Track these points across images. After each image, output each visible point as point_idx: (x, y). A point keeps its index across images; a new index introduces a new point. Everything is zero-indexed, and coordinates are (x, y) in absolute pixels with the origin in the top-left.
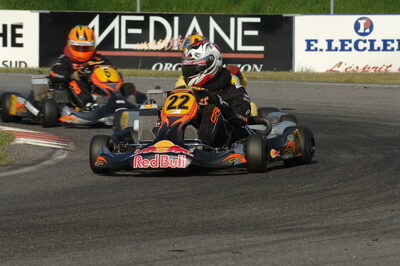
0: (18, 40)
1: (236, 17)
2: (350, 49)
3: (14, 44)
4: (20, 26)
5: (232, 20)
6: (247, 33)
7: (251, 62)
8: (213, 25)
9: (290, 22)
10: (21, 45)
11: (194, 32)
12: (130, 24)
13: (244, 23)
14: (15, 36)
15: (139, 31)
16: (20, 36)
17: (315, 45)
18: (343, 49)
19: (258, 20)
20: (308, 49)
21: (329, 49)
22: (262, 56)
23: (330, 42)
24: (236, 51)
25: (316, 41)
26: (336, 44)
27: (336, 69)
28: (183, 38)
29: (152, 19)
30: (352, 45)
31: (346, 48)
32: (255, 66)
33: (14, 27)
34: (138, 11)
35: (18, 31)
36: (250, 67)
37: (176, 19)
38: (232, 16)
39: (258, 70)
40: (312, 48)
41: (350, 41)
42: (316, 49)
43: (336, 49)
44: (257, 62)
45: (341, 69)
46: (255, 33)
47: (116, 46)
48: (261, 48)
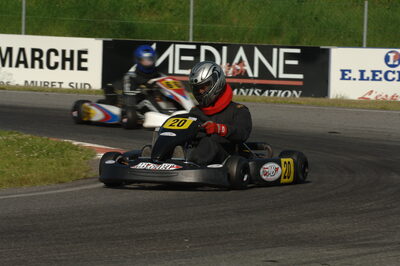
0: (83, 65)
1: (278, 48)
2: (380, 79)
3: (80, 68)
4: (86, 52)
5: (275, 50)
6: (288, 62)
7: (291, 88)
8: (258, 54)
9: (327, 53)
10: (85, 69)
11: (241, 60)
12: (183, 52)
13: (285, 54)
14: (81, 60)
15: (191, 58)
16: (85, 60)
17: (349, 75)
18: (374, 79)
19: (298, 51)
20: (343, 78)
21: (362, 79)
22: (301, 83)
23: (362, 72)
24: (278, 79)
25: (350, 71)
26: (368, 74)
27: (367, 96)
28: (230, 65)
29: (203, 48)
30: (382, 76)
31: (377, 78)
32: (295, 92)
33: (81, 52)
34: (191, 41)
35: (84, 56)
36: (290, 93)
37: (225, 49)
38: (275, 47)
39: (297, 96)
40: (346, 77)
41: (380, 72)
42: (350, 79)
43: (368, 79)
44: (297, 88)
45: (372, 97)
46: (295, 62)
47: (170, 71)
48: (301, 76)
